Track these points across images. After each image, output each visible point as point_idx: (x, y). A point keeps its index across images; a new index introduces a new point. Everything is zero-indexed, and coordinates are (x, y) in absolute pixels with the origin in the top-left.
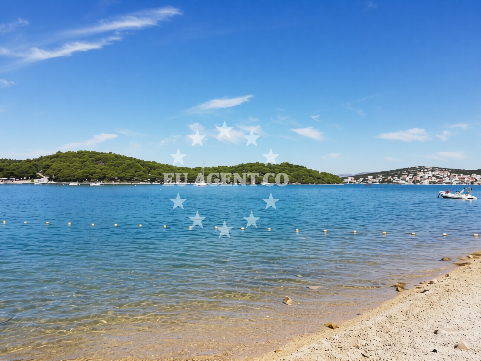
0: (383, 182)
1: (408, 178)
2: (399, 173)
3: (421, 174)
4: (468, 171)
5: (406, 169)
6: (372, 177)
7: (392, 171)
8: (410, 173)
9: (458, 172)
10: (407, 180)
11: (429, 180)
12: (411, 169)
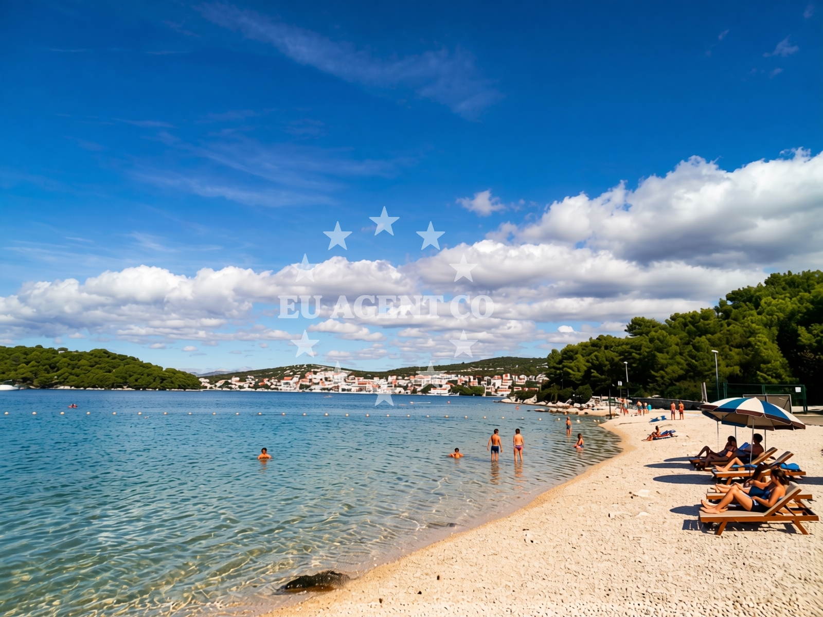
0: (256, 387)
1: (291, 382)
2: (279, 373)
3: (310, 376)
4: (370, 373)
5: (291, 368)
6: (238, 379)
7: (269, 370)
8: (295, 374)
9: (358, 374)
10: (291, 385)
11: (321, 386)
12: (296, 367)
